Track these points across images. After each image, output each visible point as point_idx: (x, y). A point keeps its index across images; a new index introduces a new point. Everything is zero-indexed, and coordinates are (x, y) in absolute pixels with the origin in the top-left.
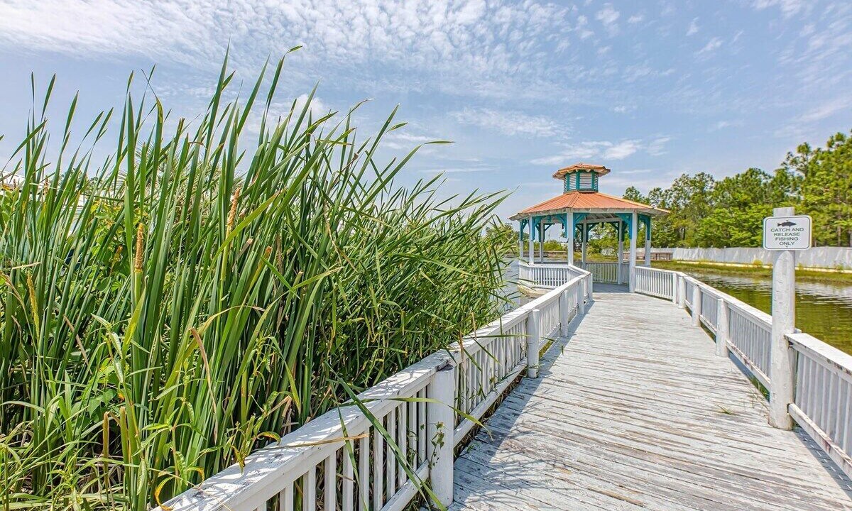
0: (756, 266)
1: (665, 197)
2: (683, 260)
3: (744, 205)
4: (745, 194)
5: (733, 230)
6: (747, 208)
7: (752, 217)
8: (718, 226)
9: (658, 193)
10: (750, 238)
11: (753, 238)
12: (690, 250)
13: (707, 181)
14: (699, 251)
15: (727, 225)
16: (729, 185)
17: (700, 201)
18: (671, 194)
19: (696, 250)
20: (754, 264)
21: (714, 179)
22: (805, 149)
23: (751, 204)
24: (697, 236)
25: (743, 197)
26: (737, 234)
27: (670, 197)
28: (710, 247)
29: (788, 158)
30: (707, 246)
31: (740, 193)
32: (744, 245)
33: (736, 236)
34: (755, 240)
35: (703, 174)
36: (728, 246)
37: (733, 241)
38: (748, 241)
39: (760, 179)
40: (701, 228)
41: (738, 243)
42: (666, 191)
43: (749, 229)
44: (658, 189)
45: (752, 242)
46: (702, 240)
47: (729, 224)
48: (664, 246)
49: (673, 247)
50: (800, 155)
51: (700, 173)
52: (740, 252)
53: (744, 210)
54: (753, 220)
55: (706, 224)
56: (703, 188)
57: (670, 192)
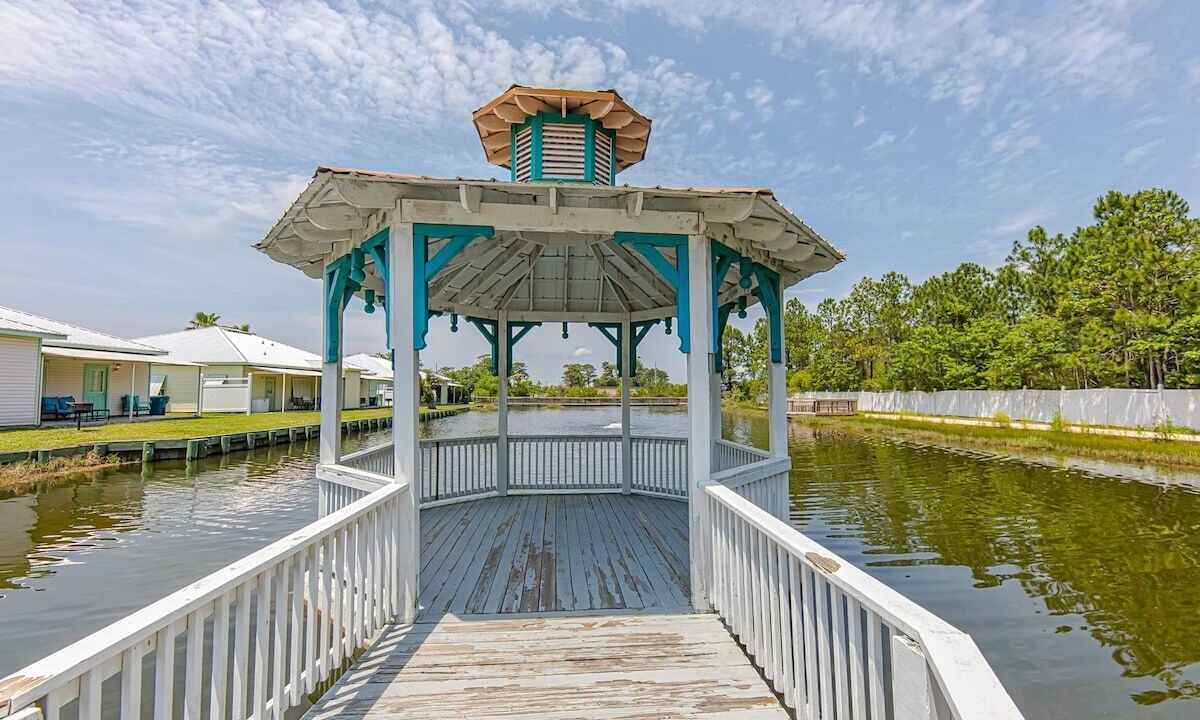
0: (998, 424)
1: (840, 311)
2: (873, 412)
3: (960, 320)
4: (960, 302)
5: (948, 361)
6: (965, 325)
7: (975, 339)
8: (923, 355)
9: (830, 306)
10: (974, 374)
11: (979, 374)
12: (882, 396)
13: (900, 285)
14: (895, 396)
15: (938, 352)
16: (934, 290)
17: (892, 316)
18: (849, 307)
19: (892, 395)
20: (994, 420)
21: (909, 282)
22: (1038, 236)
23: (971, 320)
24: (892, 372)
25: (958, 307)
26: (955, 369)
27: (848, 312)
28: (912, 390)
29: (1015, 251)
30: (908, 388)
31: (952, 301)
32: (965, 386)
33: (953, 371)
34: (983, 378)
35: (893, 274)
36: (940, 388)
37: (947, 380)
38: (971, 379)
39: (979, 279)
40: (897, 359)
41: (957, 384)
42: (841, 302)
43: (972, 360)
44: (830, 301)
45: (978, 381)
46: (900, 379)
47: (939, 350)
48: (844, 388)
49: (857, 390)
50: (1032, 245)
51: (889, 273)
52: (959, 398)
53: (961, 329)
54: (977, 344)
55: (904, 351)
56: (894, 296)
57: (847, 305)
